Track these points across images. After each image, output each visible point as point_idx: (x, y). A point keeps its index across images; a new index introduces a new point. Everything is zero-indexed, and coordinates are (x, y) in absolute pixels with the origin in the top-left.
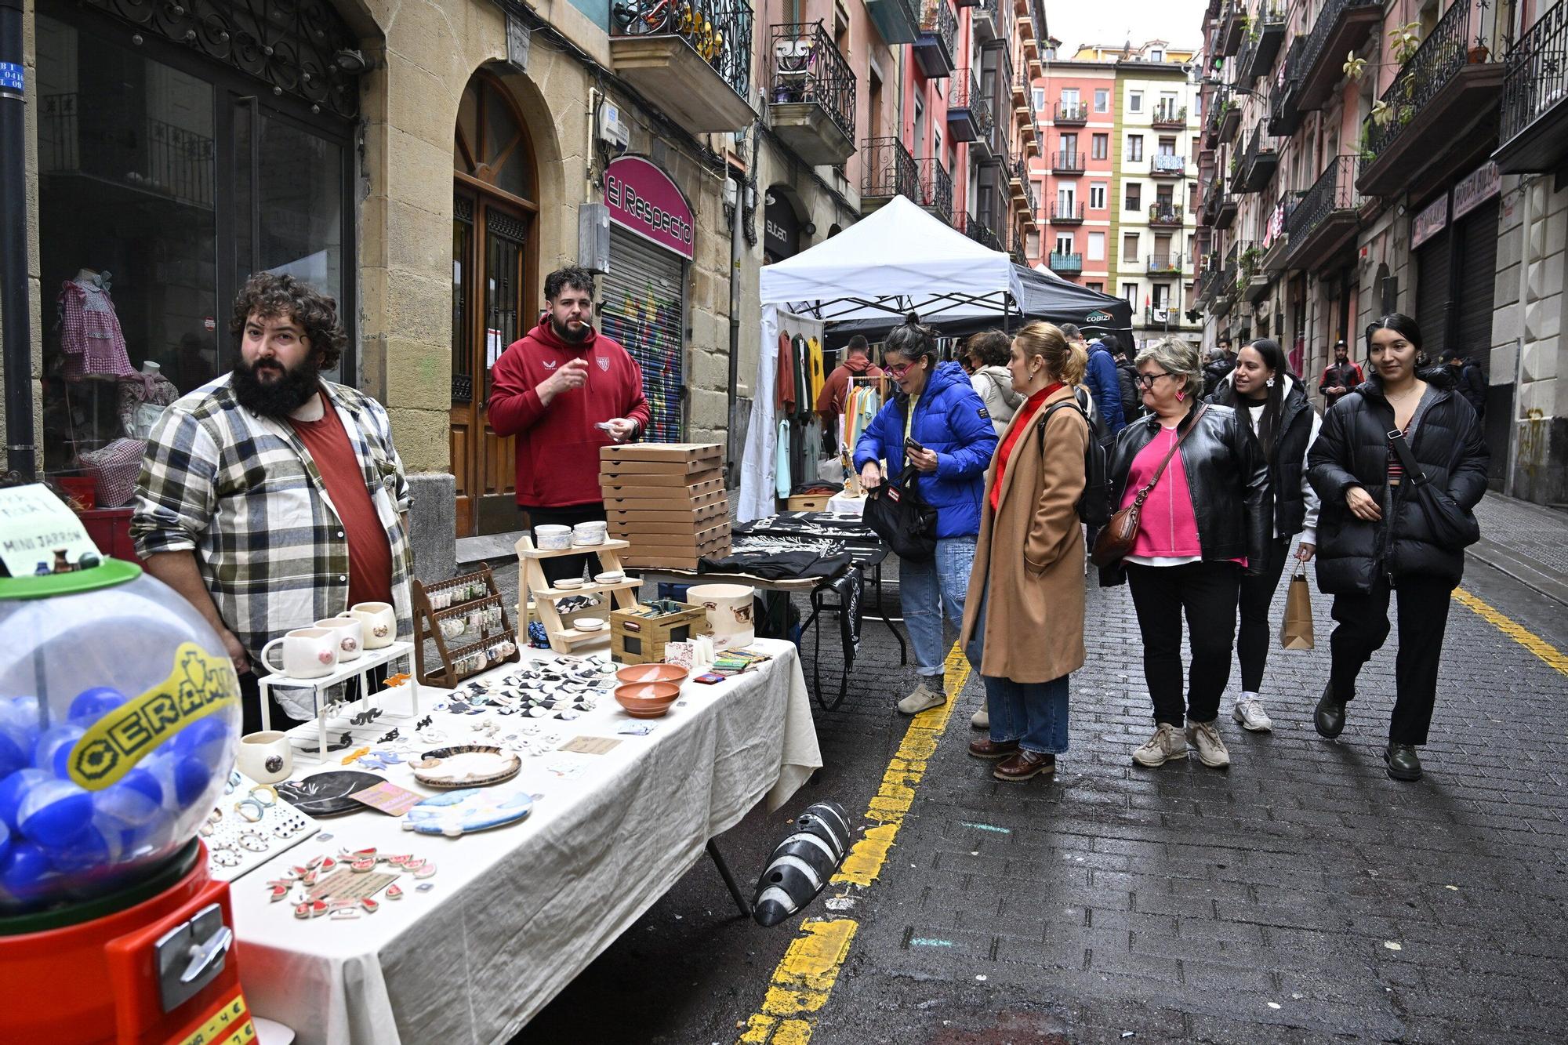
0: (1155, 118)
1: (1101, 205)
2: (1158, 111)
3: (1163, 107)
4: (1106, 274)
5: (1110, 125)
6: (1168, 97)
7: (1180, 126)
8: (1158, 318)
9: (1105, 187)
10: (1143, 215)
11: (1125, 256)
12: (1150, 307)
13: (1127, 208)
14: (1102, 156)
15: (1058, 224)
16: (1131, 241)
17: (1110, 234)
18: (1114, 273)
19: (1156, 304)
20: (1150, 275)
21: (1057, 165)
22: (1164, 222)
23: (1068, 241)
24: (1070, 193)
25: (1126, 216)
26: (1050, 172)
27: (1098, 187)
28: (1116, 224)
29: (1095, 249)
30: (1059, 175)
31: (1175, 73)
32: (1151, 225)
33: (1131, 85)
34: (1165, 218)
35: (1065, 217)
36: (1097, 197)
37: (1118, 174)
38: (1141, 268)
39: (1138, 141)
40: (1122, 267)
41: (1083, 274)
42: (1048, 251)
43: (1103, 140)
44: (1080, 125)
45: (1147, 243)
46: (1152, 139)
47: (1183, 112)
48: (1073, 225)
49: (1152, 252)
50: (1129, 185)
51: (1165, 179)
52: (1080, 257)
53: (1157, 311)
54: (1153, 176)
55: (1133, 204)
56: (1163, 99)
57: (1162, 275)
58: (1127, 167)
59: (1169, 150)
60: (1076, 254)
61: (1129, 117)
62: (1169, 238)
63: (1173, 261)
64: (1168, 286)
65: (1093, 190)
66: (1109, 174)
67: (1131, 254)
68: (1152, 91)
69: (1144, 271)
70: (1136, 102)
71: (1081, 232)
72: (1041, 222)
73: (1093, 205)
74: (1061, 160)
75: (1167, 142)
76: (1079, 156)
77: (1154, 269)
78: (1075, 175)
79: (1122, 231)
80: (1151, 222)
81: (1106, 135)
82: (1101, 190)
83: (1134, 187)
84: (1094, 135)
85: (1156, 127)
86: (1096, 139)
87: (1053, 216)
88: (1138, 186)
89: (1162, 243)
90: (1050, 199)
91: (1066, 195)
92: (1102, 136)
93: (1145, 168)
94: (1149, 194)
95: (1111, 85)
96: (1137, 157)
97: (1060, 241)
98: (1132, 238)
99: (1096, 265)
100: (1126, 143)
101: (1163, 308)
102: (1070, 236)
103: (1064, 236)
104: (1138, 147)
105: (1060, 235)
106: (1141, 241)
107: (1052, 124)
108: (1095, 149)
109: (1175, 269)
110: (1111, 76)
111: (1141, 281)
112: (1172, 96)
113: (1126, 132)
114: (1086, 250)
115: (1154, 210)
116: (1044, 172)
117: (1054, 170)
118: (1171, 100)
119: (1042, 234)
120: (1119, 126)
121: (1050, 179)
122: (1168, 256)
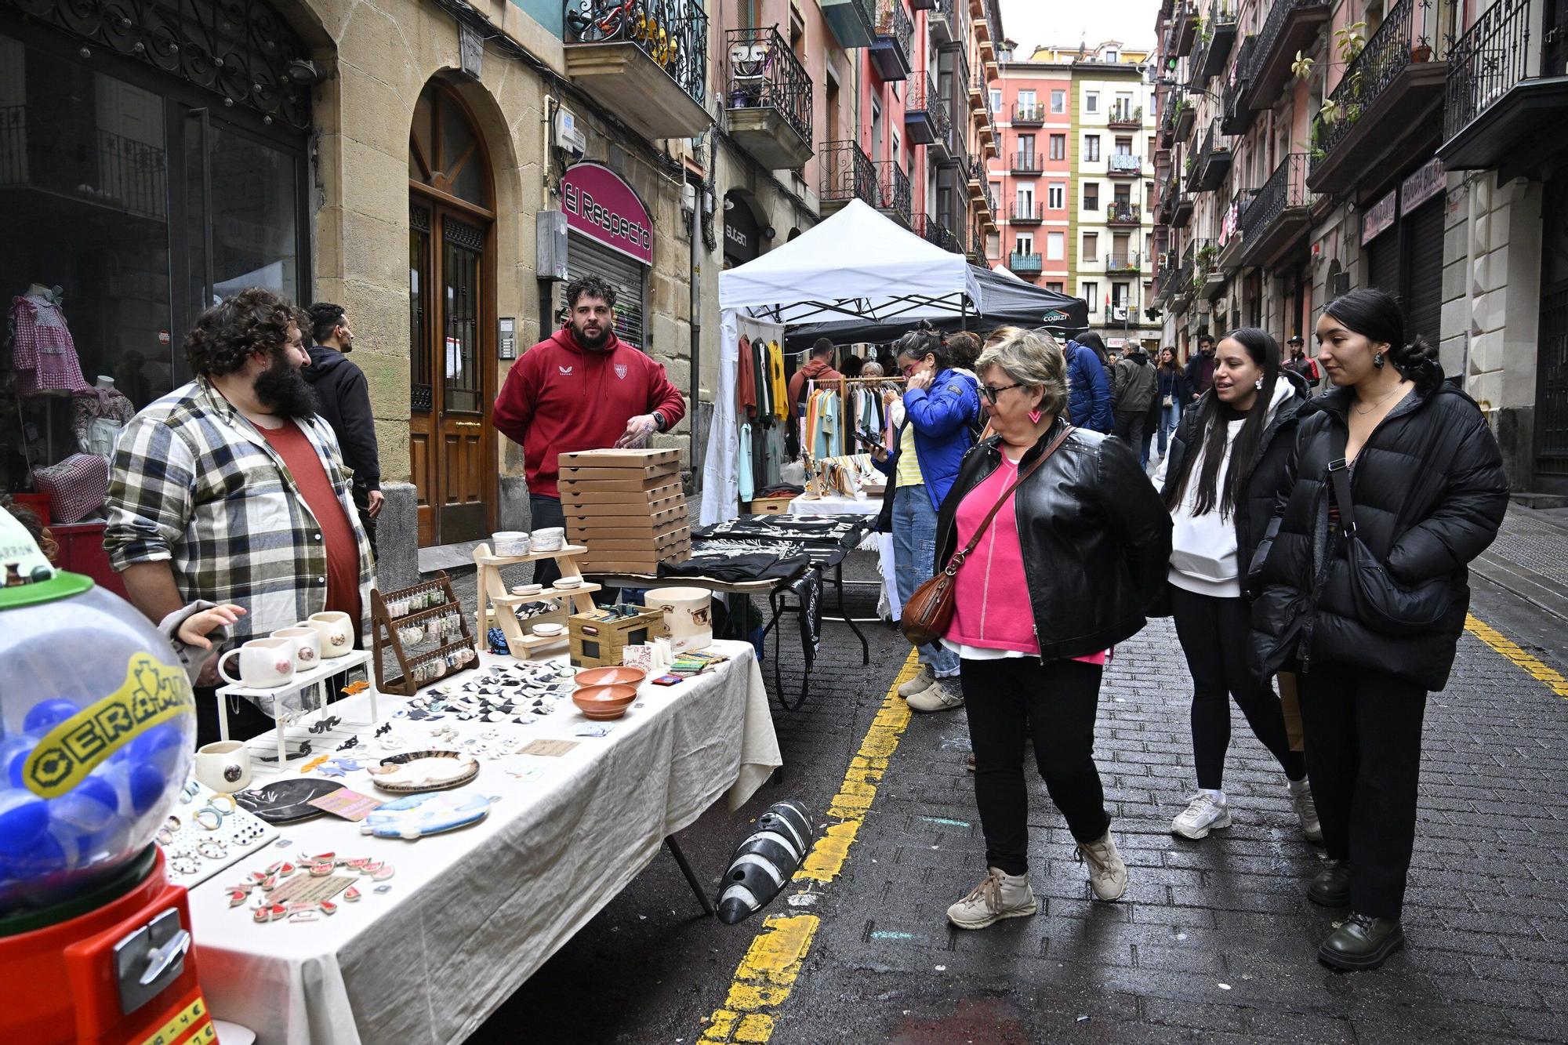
0: (1111, 118)
1: (1059, 205)
2: (1114, 111)
3: (1119, 107)
4: (1066, 274)
5: (1068, 126)
6: (1123, 97)
7: (1136, 126)
8: (1118, 316)
9: (1063, 187)
10: (1101, 215)
11: (1084, 255)
12: (1110, 305)
13: (1085, 208)
14: (1060, 156)
15: (1018, 225)
16: (1090, 241)
17: (1069, 233)
18: (1074, 273)
19: (1116, 303)
20: (1109, 274)
21: (1015, 167)
22: (1122, 221)
23: (1028, 241)
24: (1029, 193)
25: (1085, 216)
26: (1008, 173)
27: (1056, 187)
28: (1075, 224)
29: (1055, 248)
30: (1017, 176)
31: (1130, 73)
32: (1109, 225)
33: (1087, 85)
34: (1123, 217)
35: (1024, 217)
36: (1055, 197)
37: (1076, 174)
38: (1101, 266)
39: (1095, 141)
40: (1081, 266)
41: (1043, 274)
42: (1007, 252)
43: (1060, 140)
44: (1037, 126)
45: (1105, 243)
46: (1108, 139)
47: (1138, 112)
48: (1033, 225)
49: (1111, 251)
50: (1087, 185)
51: (1122, 178)
52: (1040, 257)
53: (1116, 310)
54: (1110, 175)
55: (1091, 203)
56: (1119, 100)
57: (1121, 274)
58: (1084, 167)
59: (1126, 150)
60: (1036, 254)
61: (1085, 117)
62: (1127, 237)
63: (1132, 259)
64: (1127, 285)
65: (1052, 190)
66: (1067, 174)
67: (1090, 253)
68: (1108, 91)
69: (1103, 270)
70: (1092, 103)
71: (1040, 232)
72: (1000, 223)
73: (1052, 205)
74: (1019, 161)
75: (1124, 142)
76: (1037, 157)
77: (1113, 268)
78: (1033, 176)
79: (1081, 231)
80: (1109, 221)
81: (1063, 136)
82: (1059, 191)
83: (1092, 187)
84: (1052, 135)
85: (1112, 127)
86: (1053, 139)
87: (1012, 216)
88: (1096, 185)
89: (1121, 242)
90: (1009, 200)
91: (1025, 195)
92: (1059, 136)
93: (1102, 167)
94: (1107, 194)
95: (1067, 87)
96: (1094, 157)
97: (1020, 241)
98: (1091, 238)
99: (1055, 265)
100: (1083, 143)
101: (1123, 306)
102: (1029, 236)
103: (1024, 236)
104: (1095, 147)
105: (1020, 236)
106: (1100, 240)
107: (1009, 125)
108: (1053, 149)
109: (1134, 268)
110: (1067, 77)
111: (1100, 280)
112: (1127, 96)
113: (1083, 132)
114: (1046, 250)
115: (1112, 209)
116: (1002, 173)
117: (1013, 171)
118: (1127, 100)
119: (1002, 235)
120: (1076, 125)
121: (1009, 180)
122: (1126, 255)
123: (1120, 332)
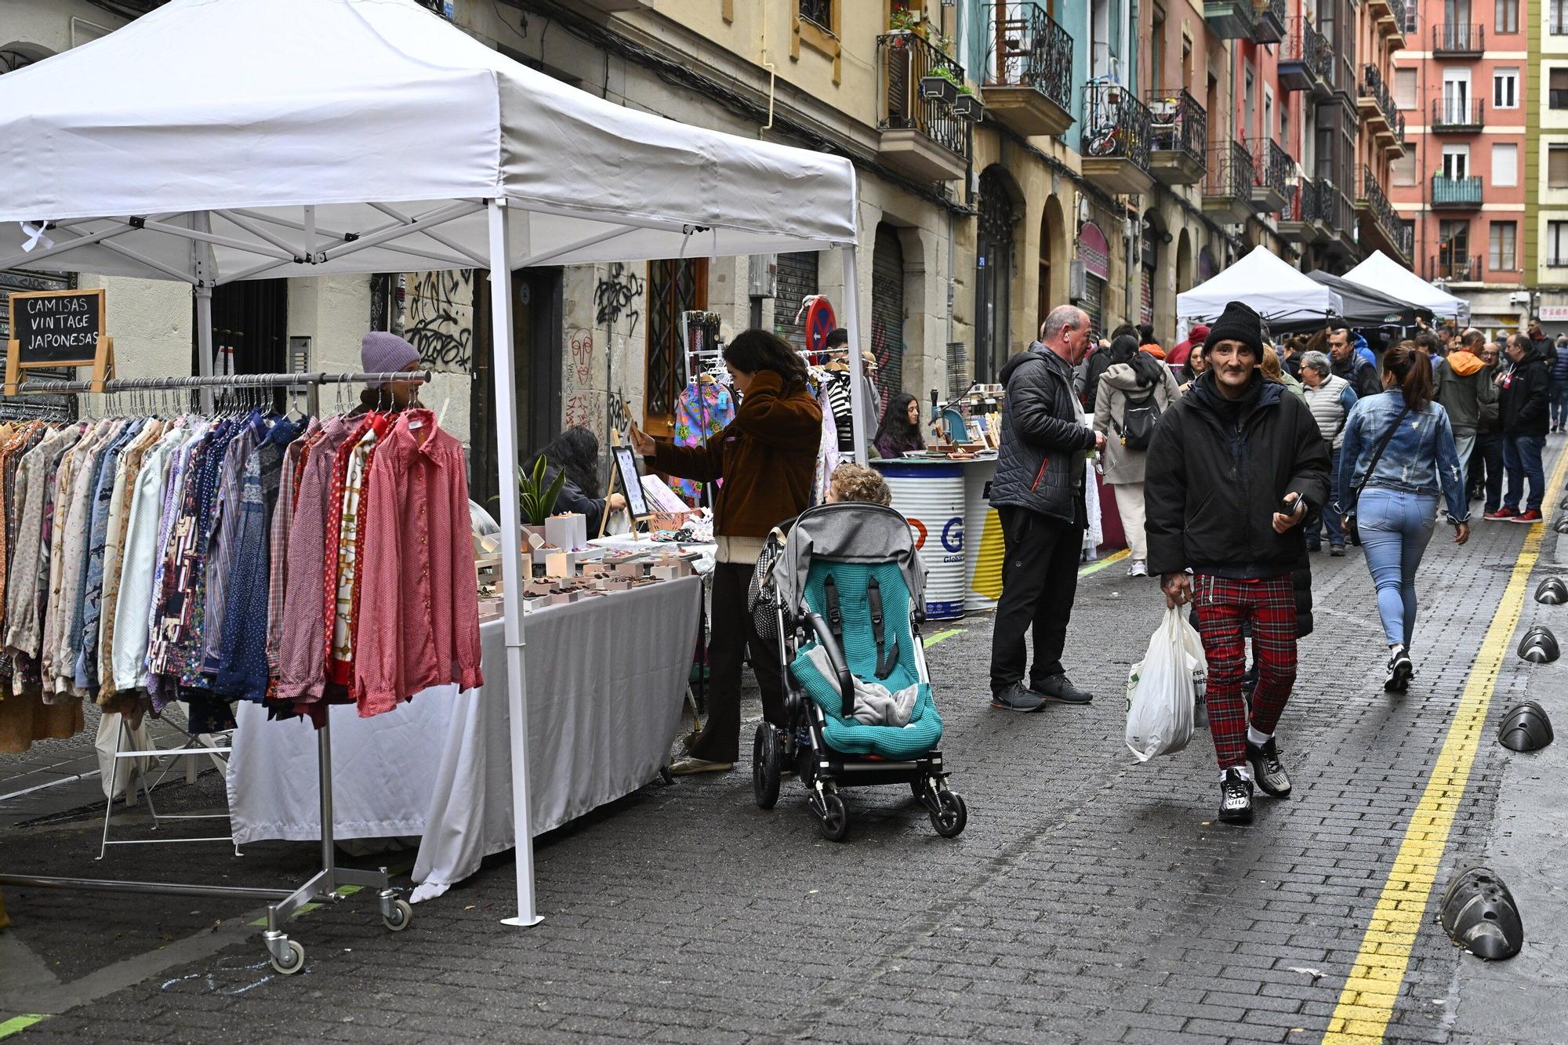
1: (1510, 102)
4: (1521, 207)
9: (1516, 75)
11: (1551, 178)
13: (1553, 106)
14: (1511, 28)
15: (1445, 134)
16: (1560, 156)
17: (1527, 148)
18: (1534, 206)
21: (1440, 45)
23: (1461, 158)
24: (1462, 85)
25: (1551, 118)
26: (1429, 55)
27: (1505, 76)
28: (1535, 130)
29: (1504, 168)
30: (1444, 59)
35: (1455, 121)
36: (1503, 90)
37: (1536, 55)
40: (1547, 196)
41: (1486, 207)
42: (1429, 175)
43: (1511, 4)
48: (1468, 134)
50: (1555, 72)
52: (1480, 181)
55: (1562, 98)
58: (1551, 44)
60: (1473, 178)
65: (1499, 80)
66: (1523, 55)
67: (1561, 175)
71: (1481, 145)
72: (1414, 130)
73: (1499, 102)
74: (1447, 40)
76: (1475, 30)
78: (1471, 59)
79: (1547, 142)
82: (1511, 81)
83: (1560, 75)
86: (1500, 6)
87: (1437, 122)
90: (1431, 96)
91: (1456, 87)
96: (1564, 29)
97: (1448, 158)
98: (1562, 152)
99: (1505, 194)
100: (1549, 9)
102: (1463, 150)
103: (1454, 151)
104: (1566, 13)
105: (1448, 150)
108: (1500, 17)
114: (1489, 172)
116: (1419, 55)
117: (1436, 52)
119: (1419, 149)
121: (1431, 67)
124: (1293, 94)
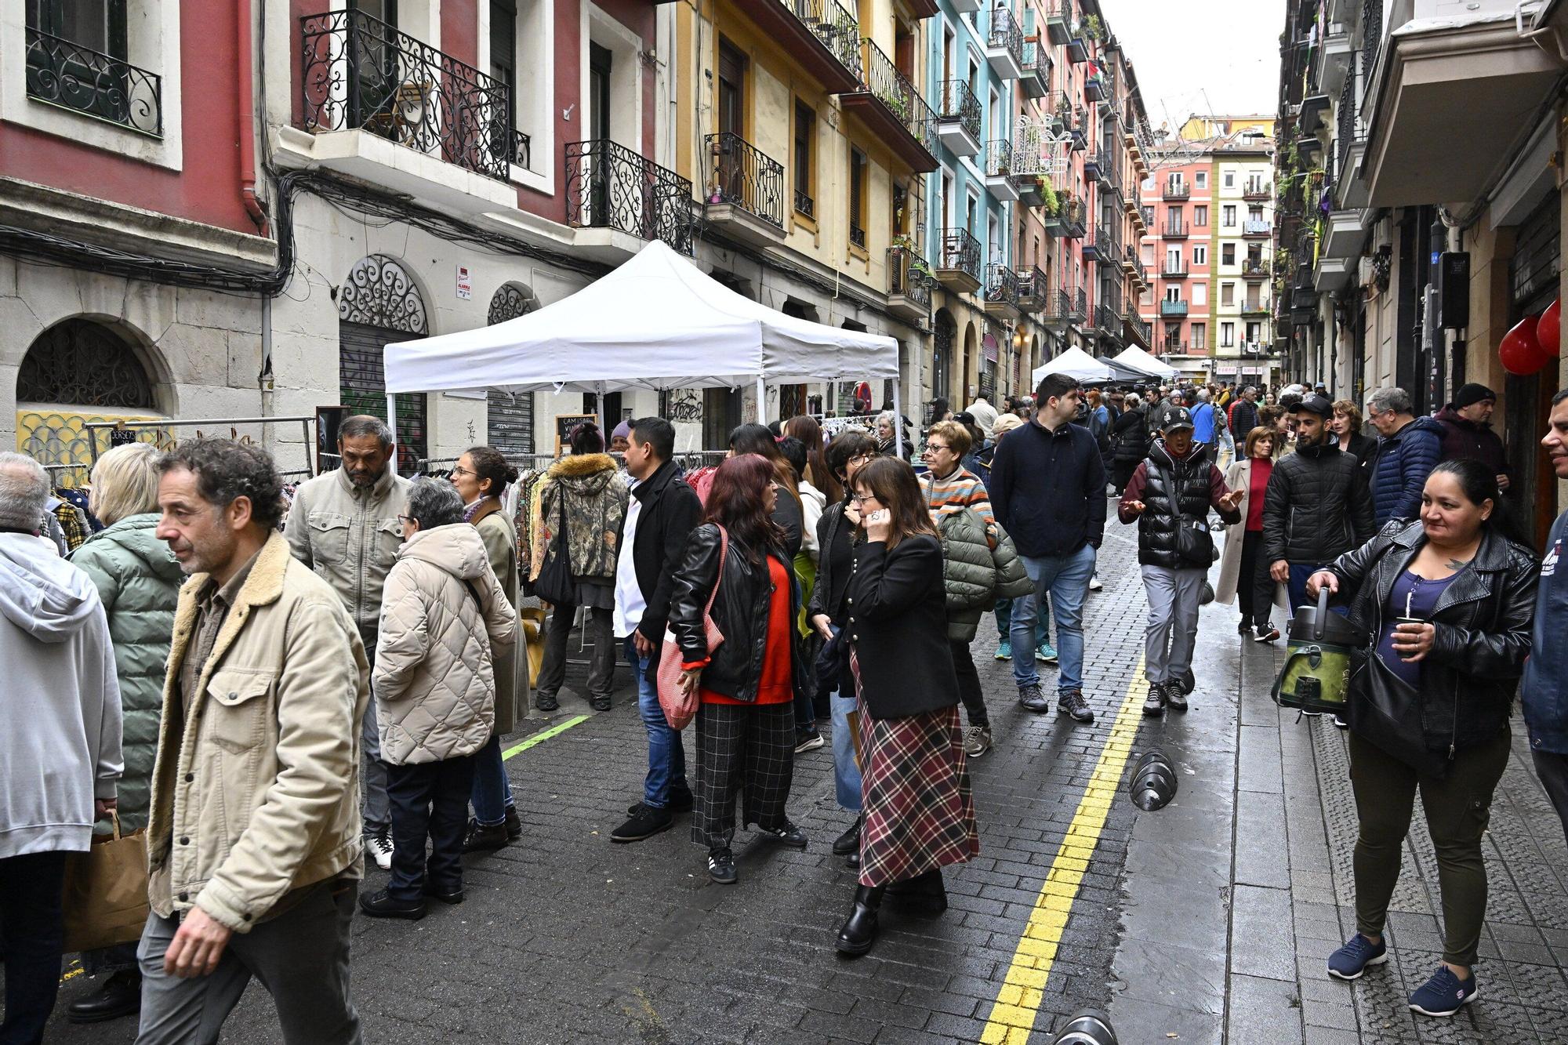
0: (1245, 192)
1: (1202, 262)
2: (1248, 187)
3: (1252, 183)
4: (1208, 316)
5: (1210, 199)
6: (1255, 175)
7: (1266, 198)
8: (1251, 350)
9: (1205, 248)
10: (1237, 268)
11: (1223, 301)
12: (1245, 340)
13: (1224, 263)
14: (1203, 223)
15: (1167, 278)
16: (1227, 289)
17: (1210, 284)
18: (1214, 315)
19: (1250, 338)
20: (1244, 316)
21: (1166, 232)
22: (1254, 274)
23: (1176, 291)
24: (1177, 253)
25: (1223, 269)
26: (1160, 237)
27: (1199, 248)
28: (1215, 276)
29: (1199, 296)
30: (1168, 239)
31: (1260, 156)
32: (1244, 276)
33: (1225, 167)
34: (1255, 270)
35: (1173, 272)
36: (1199, 255)
37: (1215, 236)
38: (1236, 309)
39: (1232, 210)
40: (1221, 309)
41: (1189, 316)
42: (1160, 300)
43: (1203, 210)
44: (1185, 200)
45: (1241, 290)
46: (1243, 208)
47: (1268, 187)
48: (1181, 278)
49: (1245, 297)
50: (1225, 245)
51: (1254, 238)
52: (1186, 303)
53: (1250, 344)
54: (1245, 237)
55: (1229, 260)
56: (1252, 177)
57: (1254, 315)
58: (1223, 231)
59: (1257, 216)
60: (1182, 301)
61: (1224, 192)
62: (1259, 286)
63: (1263, 304)
64: (1259, 324)
65: (1196, 250)
66: (1209, 237)
67: (1228, 299)
68: (1242, 171)
69: (1239, 312)
70: (1229, 181)
71: (1187, 284)
72: (1152, 276)
73: (1196, 262)
74: (1169, 228)
75: (1256, 210)
76: (1184, 224)
77: (1246, 311)
78: (1182, 239)
79: (1220, 282)
80: (1244, 274)
81: (1205, 207)
82: (1202, 250)
83: (1228, 247)
84: (1196, 207)
85: (1246, 198)
86: (1197, 211)
87: (1164, 272)
88: (1233, 245)
89: (1253, 291)
90: (1161, 258)
91: (1174, 254)
92: (1202, 207)
93: (1238, 231)
94: (1241, 252)
95: (1209, 168)
96: (1231, 223)
97: (1170, 291)
98: (1228, 287)
99: (1199, 309)
100: (1222, 213)
101: (1255, 340)
102: (1177, 286)
103: (1173, 287)
104: (1232, 215)
105: (1170, 286)
106: (1235, 289)
107: (1161, 199)
108: (1197, 217)
109: (1264, 311)
110: (1209, 160)
111: (1237, 321)
112: (1259, 173)
113: (1222, 204)
114: (1191, 297)
115: (1246, 264)
116: (1155, 237)
117: (1164, 236)
118: (1258, 177)
119: (1154, 286)
120: (1216, 199)
121: (1161, 243)
122: (1259, 300)
123: (1253, 362)
124: (1090, 263)
